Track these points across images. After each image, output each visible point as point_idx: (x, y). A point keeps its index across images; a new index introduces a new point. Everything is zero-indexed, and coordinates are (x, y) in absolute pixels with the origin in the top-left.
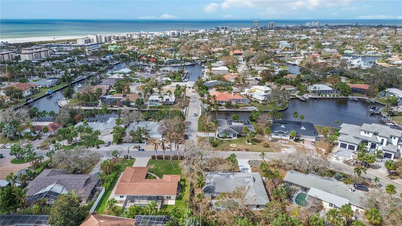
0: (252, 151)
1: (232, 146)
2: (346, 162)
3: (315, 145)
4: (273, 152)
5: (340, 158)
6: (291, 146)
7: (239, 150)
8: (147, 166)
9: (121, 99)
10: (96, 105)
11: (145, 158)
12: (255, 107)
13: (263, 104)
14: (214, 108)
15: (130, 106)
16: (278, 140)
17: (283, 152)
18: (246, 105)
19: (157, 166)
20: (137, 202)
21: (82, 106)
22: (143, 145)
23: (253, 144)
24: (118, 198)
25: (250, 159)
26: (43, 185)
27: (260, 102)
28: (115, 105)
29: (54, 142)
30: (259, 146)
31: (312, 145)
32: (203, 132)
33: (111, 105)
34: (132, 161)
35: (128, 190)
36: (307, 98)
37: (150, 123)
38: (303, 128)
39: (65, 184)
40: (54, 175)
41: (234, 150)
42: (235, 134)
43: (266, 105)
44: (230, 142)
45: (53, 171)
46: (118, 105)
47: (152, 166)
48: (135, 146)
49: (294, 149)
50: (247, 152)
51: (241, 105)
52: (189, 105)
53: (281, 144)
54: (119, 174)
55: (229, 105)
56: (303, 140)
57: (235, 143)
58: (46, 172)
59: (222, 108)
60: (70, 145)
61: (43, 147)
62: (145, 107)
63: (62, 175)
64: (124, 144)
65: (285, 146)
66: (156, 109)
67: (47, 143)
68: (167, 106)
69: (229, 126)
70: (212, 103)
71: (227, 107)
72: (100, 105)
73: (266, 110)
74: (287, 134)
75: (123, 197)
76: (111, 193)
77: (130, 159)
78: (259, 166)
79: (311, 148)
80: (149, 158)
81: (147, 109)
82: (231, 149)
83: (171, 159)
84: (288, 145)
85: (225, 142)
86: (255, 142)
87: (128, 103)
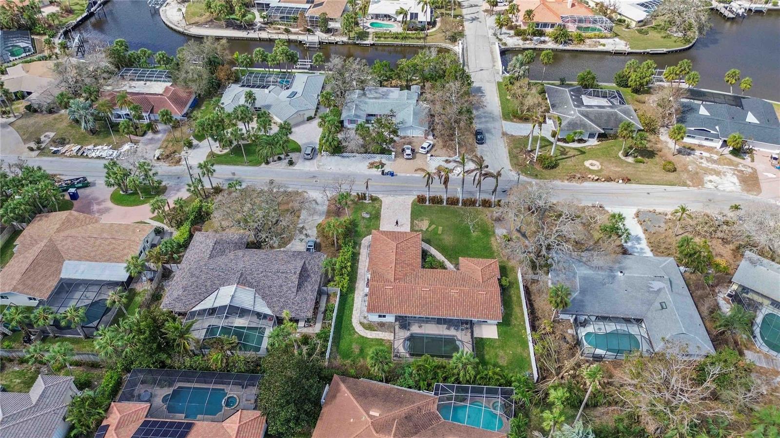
0: (638, 183)
1: (591, 167)
4: (685, 184)
6: (725, 170)
7: (609, 179)
8: (412, 223)
9: (304, 10)
10: (250, 25)
11: (400, 198)
12: (622, 38)
13: (640, 31)
14: (528, 42)
15: (328, 31)
16: (693, 150)
17: (709, 185)
18: (602, 34)
19: (434, 224)
20: (415, 329)
21: (221, 27)
22: (389, 160)
23: (638, 162)
24: (374, 318)
25: (639, 207)
26: (209, 284)
27: (633, 24)
28: (294, 28)
29: (190, 145)
30: (652, 166)
31: (774, 166)
32: (514, 122)
33: (284, 27)
34: (375, 207)
35: (395, 302)
36: (740, 12)
37: (391, 94)
38: (751, 118)
39: (255, 284)
40: (223, 252)
41: (597, 180)
42: (592, 131)
43: (647, 33)
44: (584, 153)
45: (219, 243)
46: (302, 29)
47: (424, 225)
48: (371, 161)
49: (735, 180)
50: (628, 186)
51: (591, 34)
52: (466, 32)
53: (702, 163)
54: (357, 244)
55: (562, 36)
56: (750, 151)
57: (596, 158)
58: (204, 245)
59: (544, 42)
60: (225, 151)
61: (168, 156)
62: (363, 35)
63: (240, 253)
64: (344, 154)
65: (712, 169)
66: (390, 41)
67: (173, 145)
68: (414, 32)
69: (579, 112)
70: (520, 26)
71: (556, 40)
72: (259, 24)
73: (648, 50)
74: (717, 137)
75: (384, 316)
76: (353, 300)
77: (370, 201)
78: (662, 230)
79: (770, 175)
80: (410, 199)
81: (369, 41)
82: (589, 176)
83: (460, 204)
84: (719, 164)
85: (571, 153)
86: (642, 156)
87: (323, 23)
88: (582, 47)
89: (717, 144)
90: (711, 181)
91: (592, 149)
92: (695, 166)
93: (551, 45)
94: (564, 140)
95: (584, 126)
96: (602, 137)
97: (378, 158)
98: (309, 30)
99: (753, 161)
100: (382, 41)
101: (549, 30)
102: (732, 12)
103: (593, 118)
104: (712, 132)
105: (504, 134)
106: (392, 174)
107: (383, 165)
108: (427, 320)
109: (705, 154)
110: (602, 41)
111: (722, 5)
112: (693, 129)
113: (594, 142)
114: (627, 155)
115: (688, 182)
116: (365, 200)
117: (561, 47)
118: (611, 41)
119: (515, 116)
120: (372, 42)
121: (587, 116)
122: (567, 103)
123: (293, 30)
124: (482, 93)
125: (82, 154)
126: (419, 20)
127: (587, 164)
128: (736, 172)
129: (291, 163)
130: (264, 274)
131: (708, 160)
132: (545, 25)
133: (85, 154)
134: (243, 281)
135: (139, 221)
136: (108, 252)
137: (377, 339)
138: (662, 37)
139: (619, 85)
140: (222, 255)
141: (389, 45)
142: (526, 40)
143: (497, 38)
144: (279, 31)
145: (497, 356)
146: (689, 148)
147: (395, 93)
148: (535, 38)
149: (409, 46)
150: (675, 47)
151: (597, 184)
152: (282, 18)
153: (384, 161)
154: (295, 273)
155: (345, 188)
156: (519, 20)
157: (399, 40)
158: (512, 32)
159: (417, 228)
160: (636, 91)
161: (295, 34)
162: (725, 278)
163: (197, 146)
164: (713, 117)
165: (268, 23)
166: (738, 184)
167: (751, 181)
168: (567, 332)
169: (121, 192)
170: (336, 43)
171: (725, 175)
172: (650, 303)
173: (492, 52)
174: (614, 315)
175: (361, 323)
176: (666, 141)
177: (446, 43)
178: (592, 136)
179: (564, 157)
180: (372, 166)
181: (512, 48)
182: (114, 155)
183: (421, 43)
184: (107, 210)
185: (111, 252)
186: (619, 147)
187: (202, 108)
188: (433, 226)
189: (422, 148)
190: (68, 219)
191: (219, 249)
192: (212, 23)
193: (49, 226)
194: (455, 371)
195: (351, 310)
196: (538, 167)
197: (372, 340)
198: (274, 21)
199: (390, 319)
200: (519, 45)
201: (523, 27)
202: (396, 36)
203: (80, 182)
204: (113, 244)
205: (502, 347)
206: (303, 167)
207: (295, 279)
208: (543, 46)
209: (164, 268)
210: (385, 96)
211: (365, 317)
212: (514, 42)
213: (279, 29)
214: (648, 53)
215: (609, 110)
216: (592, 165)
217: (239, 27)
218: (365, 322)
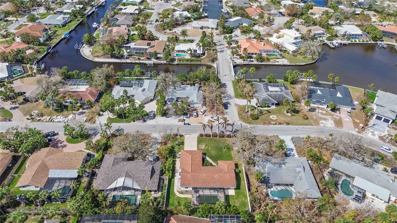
0: (292, 125)
2: (381, 138)
3: (351, 116)
4: (312, 125)
5: (376, 133)
6: (328, 118)
7: (280, 124)
8: (198, 146)
9: (146, 49)
10: (122, 57)
11: (192, 135)
12: (286, 59)
13: (293, 55)
14: (245, 61)
15: (158, 58)
16: (315, 109)
17: (322, 125)
18: (277, 57)
19: (207, 146)
20: (201, 193)
21: (108, 58)
22: (187, 118)
23: (292, 115)
24: (184, 189)
25: (293, 136)
26: (113, 177)
27: (291, 52)
28: (142, 57)
29: (99, 115)
30: (298, 117)
31: (349, 116)
32: (240, 99)
33: (138, 57)
34: (182, 139)
35: (192, 181)
36: (337, 45)
37: (187, 88)
38: (339, 95)
39: (133, 176)
40: (118, 163)
41: (275, 124)
42: (273, 102)
43: (296, 56)
44: (270, 112)
45: (116, 159)
46: (146, 57)
47: (203, 147)
48: (180, 118)
49: (332, 122)
50: (288, 126)
51: (271, 57)
52: (219, 58)
53: (318, 115)
54: (175, 157)
55: (261, 59)
56: (339, 109)
57: (275, 114)
58: (109, 160)
59: (252, 61)
60: (115, 117)
61: (90, 120)
62: (173, 60)
63: (125, 163)
64: (167, 116)
65: (323, 118)
66: (185, 63)
67: (91, 115)
68: (195, 58)
69: (267, 94)
70: (242, 54)
71: (257, 60)
72: (126, 56)
73: (297, 64)
74: (325, 104)
75: (188, 188)
76: (174, 181)
77: (180, 137)
78: (302, 145)
79: (347, 120)
80: (196, 135)
81: (176, 63)
82: (272, 122)
83: (218, 137)
84: (326, 115)
85: (264, 113)
86: (294, 113)
87: (155, 55)
88: (269, 63)
89: (325, 107)
90: (322, 123)
91: (273, 110)
92: (316, 116)
93: (255, 62)
94: (261, 107)
95: (269, 100)
96: (277, 105)
97: (182, 117)
98: (149, 58)
99: (340, 113)
100: (182, 63)
101: (254, 56)
102: (333, 45)
103: (273, 97)
104: (322, 102)
105: (236, 104)
106: (189, 124)
107: (184, 120)
108: (206, 189)
109: (320, 111)
110: (278, 60)
111: (329, 42)
112: (315, 100)
113: (274, 107)
114: (288, 112)
115: (313, 124)
116: (178, 136)
117: (260, 63)
118: (281, 60)
119: (240, 96)
120: (177, 63)
121: (270, 96)
122: (262, 90)
123: (141, 58)
124: (226, 86)
125: (51, 121)
126: (197, 53)
127: (271, 117)
128: (333, 119)
129: (145, 121)
130: (136, 172)
131: (322, 114)
132: (253, 54)
133: (53, 121)
134: (128, 175)
135: (80, 150)
136: (68, 165)
137: (185, 198)
138: (303, 58)
139: (285, 80)
140: (117, 164)
141: (185, 64)
142: (244, 60)
143: (232, 60)
144: (135, 59)
145: (235, 202)
146: (314, 109)
147: (189, 87)
148: (249, 59)
149: (194, 64)
150: (308, 62)
151: (275, 126)
152: (136, 53)
153: (185, 118)
154: (149, 171)
155: (169, 132)
156: (241, 52)
157: (189, 62)
158: (238, 57)
159: (200, 148)
160: (292, 83)
161: (143, 60)
162: (327, 165)
163: (102, 115)
164: (323, 95)
165: (130, 55)
166: (333, 124)
167: (339, 123)
168: (263, 191)
169: (70, 137)
170: (161, 64)
171: (328, 120)
172: (296, 177)
173: (230, 67)
174: (282, 183)
175: (178, 191)
176: (303, 106)
177: (209, 63)
178: (273, 104)
179: (261, 114)
180: (180, 121)
181: (239, 64)
182: (66, 120)
183: (199, 63)
184: (65, 146)
185: (70, 165)
186: (284, 109)
187: (103, 97)
188: (207, 147)
189: (201, 112)
190: (50, 151)
191: (116, 162)
192: (104, 55)
193: (41, 155)
194: (217, 209)
195: (174, 186)
196: (250, 119)
197: (183, 198)
198: (133, 54)
199: (190, 189)
200: (241, 63)
201: (243, 55)
202: (187, 60)
203: (52, 133)
204: (70, 161)
205: (237, 198)
206: (150, 122)
207: (149, 173)
208: (252, 63)
209: (93, 171)
210: (184, 89)
211: (179, 189)
212: (239, 61)
213: (135, 58)
214: (297, 65)
215: (279, 93)
216: (273, 117)
217: (117, 58)
218: (180, 190)
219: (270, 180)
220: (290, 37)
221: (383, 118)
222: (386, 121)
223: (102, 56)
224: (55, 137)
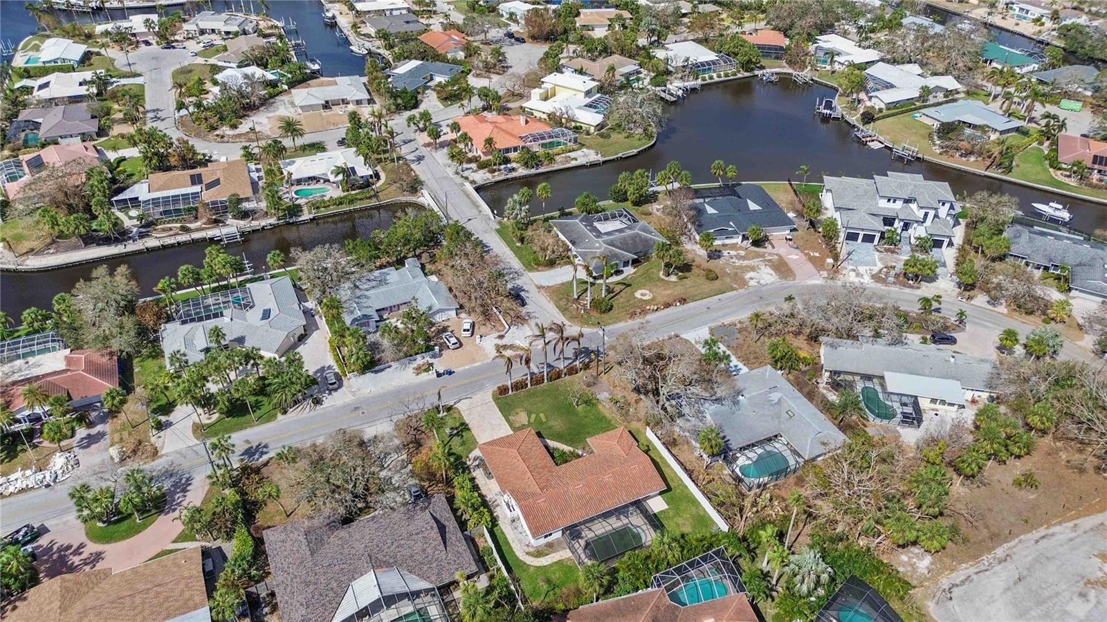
0: (694, 300)
1: (644, 298)
2: (876, 277)
3: (797, 248)
4: (733, 289)
5: (862, 269)
6: (756, 263)
7: (667, 305)
8: (508, 420)
9: (196, 195)
10: (121, 235)
11: (477, 398)
12: (588, 148)
13: (602, 136)
14: (496, 174)
15: (245, 215)
16: (720, 251)
17: (752, 283)
18: (568, 148)
19: (531, 413)
20: (588, 534)
21: (75, 248)
22: (434, 356)
23: (681, 278)
24: (543, 541)
25: (709, 325)
26: (334, 585)
27: (592, 130)
28: (190, 222)
29: (160, 427)
30: (694, 281)
31: (792, 247)
32: (538, 271)
33: (179, 225)
34: (455, 418)
35: (555, 513)
36: (679, 93)
37: (388, 277)
38: (753, 206)
39: (391, 561)
40: (321, 541)
41: (657, 309)
42: (625, 259)
43: (608, 136)
44: (630, 285)
45: (309, 532)
46: (204, 220)
47: (522, 418)
48: (415, 365)
49: (769, 270)
50: (686, 306)
51: (556, 150)
52: (422, 177)
53: (734, 263)
54: (466, 469)
55: (531, 159)
56: (766, 239)
57: (643, 286)
58: (289, 543)
59: (513, 169)
60: (215, 417)
61: (135, 452)
62: (295, 210)
63: (343, 533)
64: (377, 368)
65: (746, 267)
66: (333, 210)
67: (130, 434)
68: (358, 191)
69: (604, 242)
70: (480, 157)
71: (526, 165)
72: (135, 230)
73: (620, 155)
74: (735, 233)
75: (550, 534)
76: (503, 533)
77: (445, 413)
78: (741, 341)
79: (795, 257)
80: (487, 394)
81: (306, 216)
82: (648, 308)
83: (546, 381)
84: (749, 259)
85: (617, 289)
86: (681, 272)
87: (235, 207)
88: (555, 166)
89: (738, 240)
90: (752, 279)
91: (633, 278)
92: (730, 267)
93: (522, 171)
94: (603, 277)
95: (616, 256)
96: (636, 262)
97: (420, 360)
98: (216, 222)
99: (773, 247)
100: (323, 212)
101: (512, 155)
102: (672, 95)
103: (619, 245)
104: (730, 229)
105: (540, 288)
106: (450, 373)
108: (594, 520)
109: (733, 253)
110: (572, 155)
111: (659, 88)
112: (713, 230)
113: (629, 271)
114: (668, 275)
115: (735, 286)
116: (440, 413)
117: (533, 171)
118: (579, 153)
119: (538, 264)
120: (310, 216)
121: (612, 244)
122: (587, 236)
123: (192, 226)
124: (487, 247)
126: (358, 175)
127: (638, 295)
128: (767, 263)
129: (318, 402)
131: (739, 257)
132: (508, 150)
134: (377, 564)
135: (159, 550)
137: (556, 563)
138: (625, 138)
139: (617, 201)
140: (323, 545)
141: (334, 215)
142: (494, 171)
143: (462, 176)
144: (171, 233)
145: (678, 525)
146: (716, 251)
147: (393, 275)
148: (502, 167)
150: (641, 146)
151: (658, 314)
152: (165, 212)
154: (432, 528)
155: (415, 408)
156: (478, 151)
157: (344, 206)
158: (474, 166)
159: (517, 425)
160: (637, 203)
161: (197, 230)
162: (817, 368)
163: (169, 424)
164: (723, 214)
165: (149, 225)
166: (774, 274)
167: (781, 268)
168: (723, 474)
169: (100, 524)
170: (263, 228)
171: (760, 269)
172: (779, 417)
173: (468, 196)
174: (756, 440)
175: (527, 553)
176: (694, 249)
177: (404, 195)
178: (626, 264)
179: (613, 295)
180: (419, 370)
181: (484, 185)
182: (48, 478)
183: (374, 202)
184: (98, 557)
185: (166, 605)
186: (656, 266)
187: (136, 370)
188: (533, 416)
189: (464, 330)
190: (65, 587)
191: (315, 541)
192: (56, 245)
193: (41, 610)
195: (508, 543)
196: (595, 314)
197: (551, 565)
198: (157, 220)
199: (558, 535)
200: (489, 179)
201: (484, 158)
202: (340, 202)
203: (26, 533)
204: (160, 593)
205: (677, 514)
206: (332, 401)
207: (435, 533)
208: (514, 174)
209: (249, 595)
210: (382, 282)
211: (528, 546)
212: (482, 177)
213: (171, 229)
214: (621, 158)
215: (629, 232)
216: (642, 295)
217: (107, 241)
218: (531, 550)
219: (730, 442)
220: (574, 92)
221: (862, 233)
222: (868, 239)
223: (48, 246)
224: (43, 541)
